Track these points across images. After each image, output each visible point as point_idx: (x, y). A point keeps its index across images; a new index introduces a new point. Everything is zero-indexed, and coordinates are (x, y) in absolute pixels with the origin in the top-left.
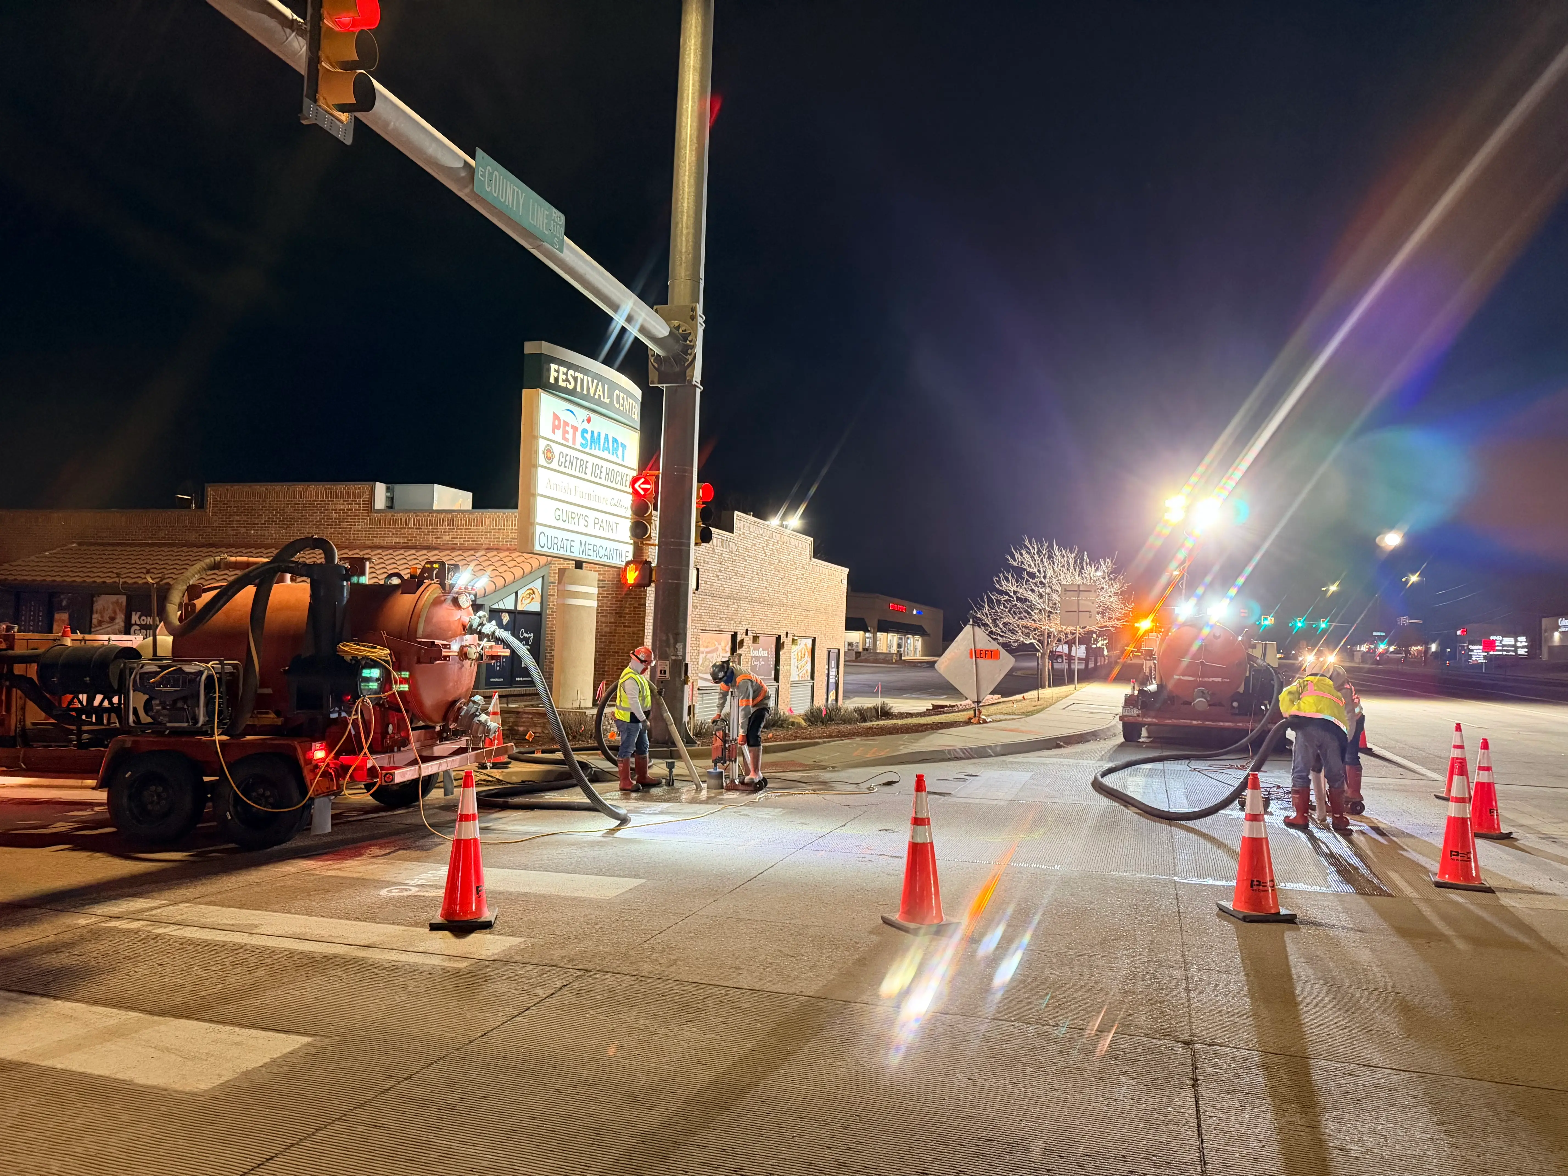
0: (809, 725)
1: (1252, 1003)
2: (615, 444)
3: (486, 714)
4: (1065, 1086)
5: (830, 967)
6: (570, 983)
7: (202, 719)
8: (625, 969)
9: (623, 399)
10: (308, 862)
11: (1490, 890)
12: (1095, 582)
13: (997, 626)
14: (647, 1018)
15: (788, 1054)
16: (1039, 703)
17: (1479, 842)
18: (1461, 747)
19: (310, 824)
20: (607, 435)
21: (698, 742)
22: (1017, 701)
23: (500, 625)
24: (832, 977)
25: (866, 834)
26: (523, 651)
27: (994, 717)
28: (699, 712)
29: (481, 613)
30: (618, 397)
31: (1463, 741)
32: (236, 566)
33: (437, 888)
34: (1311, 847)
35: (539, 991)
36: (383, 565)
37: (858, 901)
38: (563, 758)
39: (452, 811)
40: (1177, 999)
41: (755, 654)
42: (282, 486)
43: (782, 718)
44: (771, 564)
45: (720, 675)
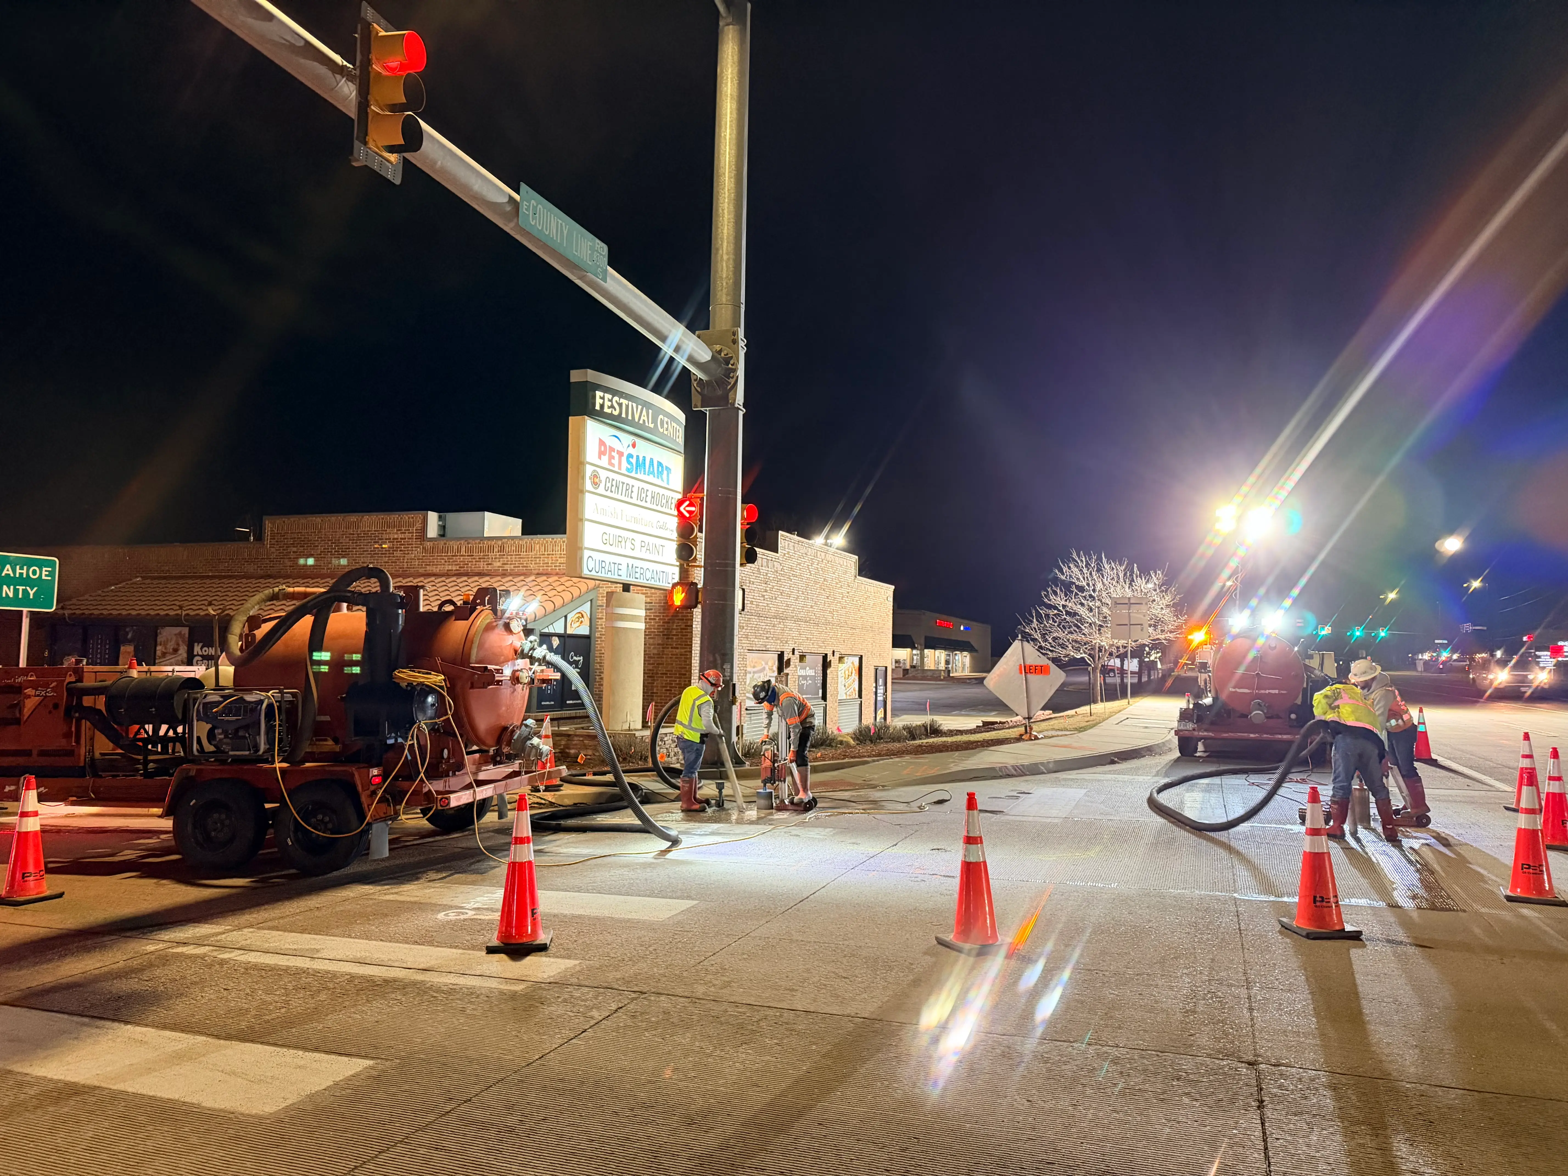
0: (857, 744)
1: (1318, 1022)
3: (538, 737)
4: (1126, 1108)
5: (885, 988)
6: (625, 1005)
7: (263, 747)
8: (679, 991)
9: (667, 423)
10: (367, 887)
11: (1564, 904)
12: (1146, 594)
13: (1046, 640)
14: (702, 1041)
15: (845, 1076)
16: (1092, 718)
18: (1530, 756)
19: (368, 849)
21: (747, 763)
22: (1069, 717)
23: (550, 649)
25: (918, 853)
26: (573, 673)
27: (1046, 733)
28: (748, 732)
29: (532, 638)
30: (662, 421)
31: (1531, 751)
32: (294, 596)
33: (493, 911)
35: (595, 1013)
36: (436, 592)
37: (912, 922)
38: (614, 780)
39: (506, 834)
40: (1239, 1017)
41: (802, 673)
42: (337, 517)
43: (830, 737)
44: (816, 583)
45: (762, 695)
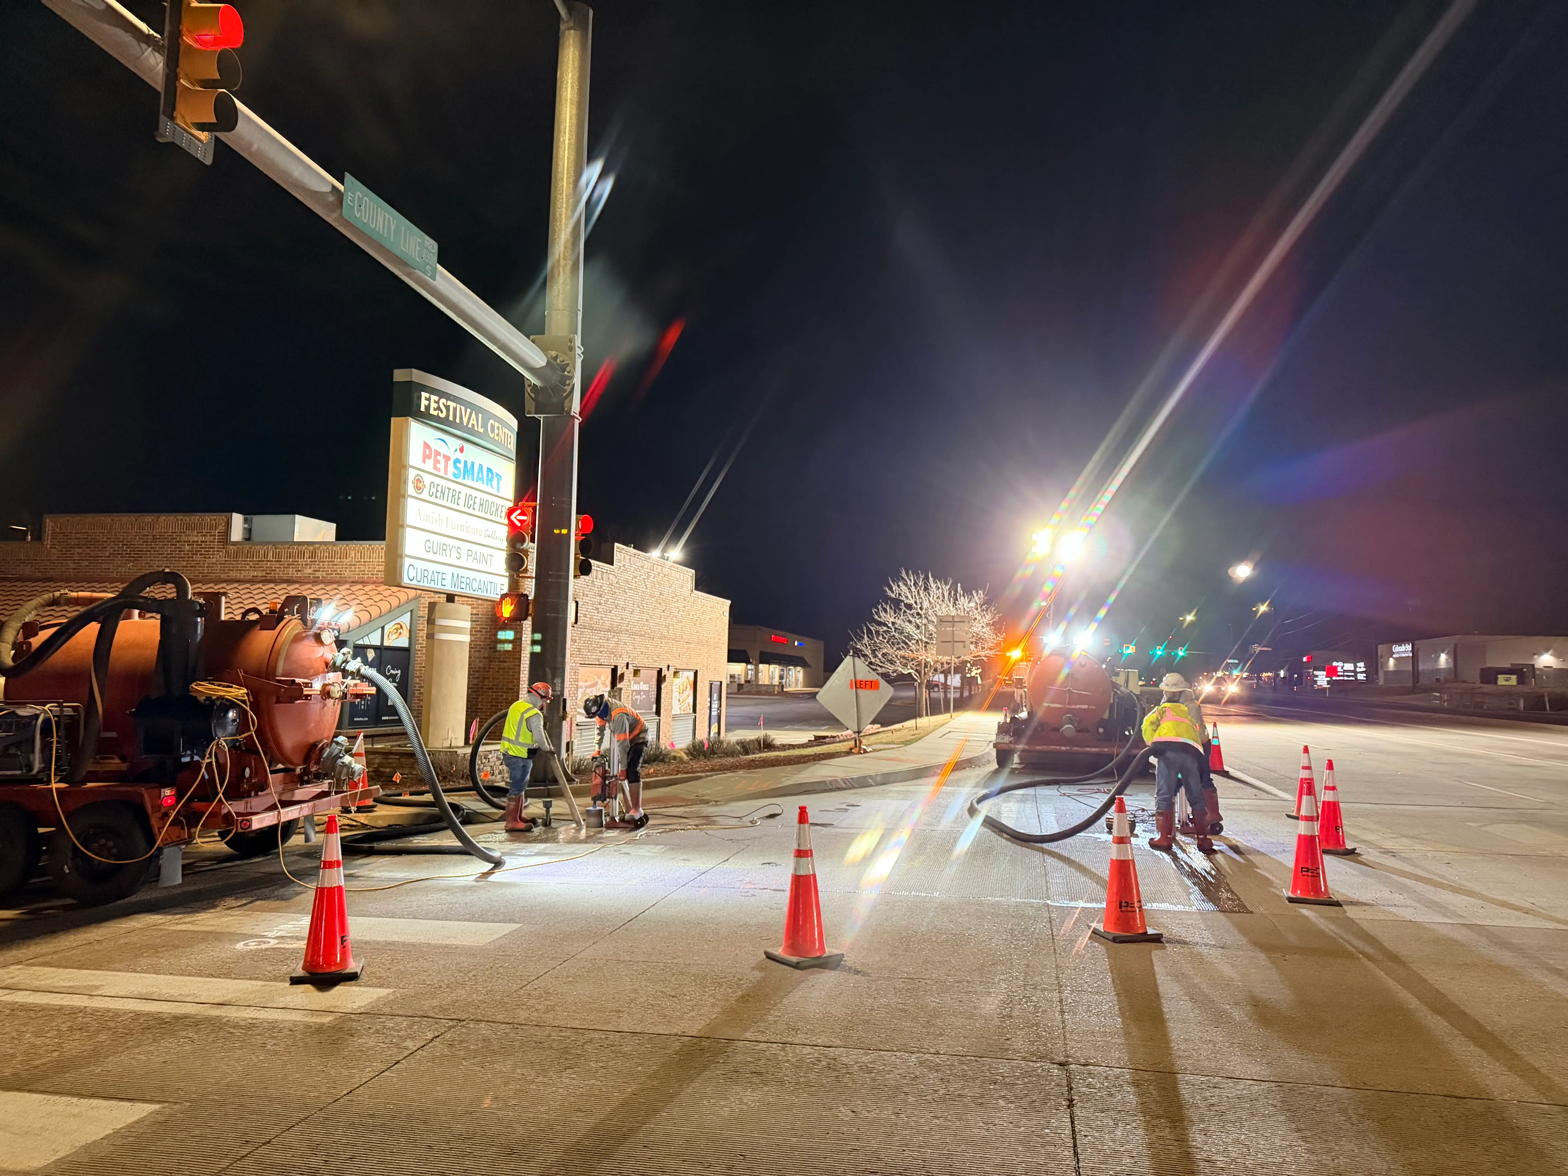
0: (691, 759)
1: (1123, 1022)
2: (490, 474)
3: (350, 755)
4: (946, 1114)
5: (713, 1005)
6: (442, 1034)
7: (37, 766)
8: (500, 1018)
9: (498, 428)
10: (156, 917)
11: (1338, 904)
12: (968, 613)
13: (876, 656)
14: (524, 1067)
15: (672, 1097)
16: (917, 732)
17: (1327, 858)
18: (1308, 768)
19: (158, 875)
20: (481, 465)
21: (577, 780)
22: (896, 730)
23: (365, 662)
24: (715, 1016)
25: (749, 868)
26: (390, 688)
27: (875, 747)
28: (578, 749)
29: (345, 650)
30: (493, 427)
31: (1310, 762)
32: (77, 601)
33: (298, 940)
34: (1175, 868)
35: (409, 1043)
36: (240, 600)
37: (741, 937)
38: (433, 800)
39: (316, 858)
40: (1052, 1021)
41: (636, 687)
42: (130, 517)
43: (664, 752)
44: (652, 596)
45: (594, 709)
